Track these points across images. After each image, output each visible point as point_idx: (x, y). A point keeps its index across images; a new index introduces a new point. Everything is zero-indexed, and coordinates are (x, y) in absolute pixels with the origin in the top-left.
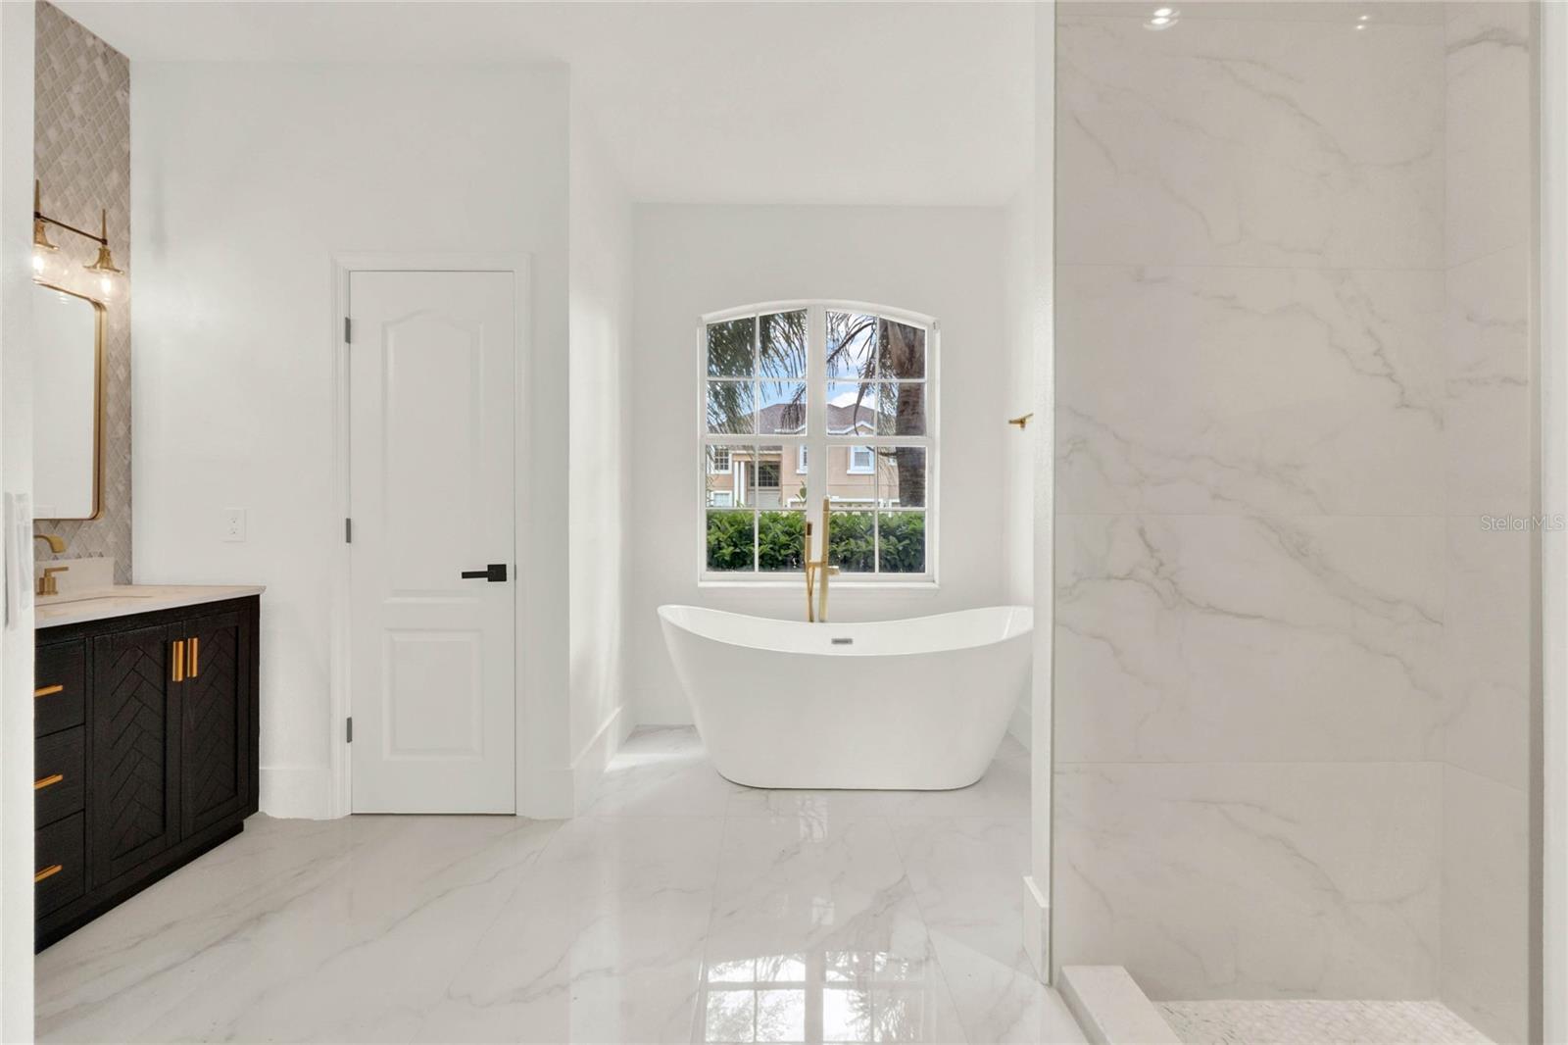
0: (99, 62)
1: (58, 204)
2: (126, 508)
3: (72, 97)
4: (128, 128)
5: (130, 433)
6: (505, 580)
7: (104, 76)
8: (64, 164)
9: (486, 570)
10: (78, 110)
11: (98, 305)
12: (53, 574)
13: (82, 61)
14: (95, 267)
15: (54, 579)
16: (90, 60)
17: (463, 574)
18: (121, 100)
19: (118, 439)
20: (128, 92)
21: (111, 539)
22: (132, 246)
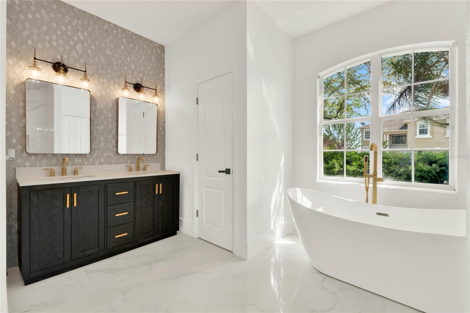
0: (158, 49)
1: (150, 83)
2: (164, 151)
3: (152, 59)
4: (164, 62)
5: (165, 134)
6: (230, 174)
7: (159, 52)
8: (151, 74)
9: (225, 170)
10: (154, 61)
11: (157, 105)
12: (146, 166)
13: (155, 50)
14: (154, 96)
15: (146, 167)
16: (156, 49)
17: (219, 171)
18: (163, 57)
19: (162, 136)
20: (164, 54)
21: (160, 159)
22: (165, 90)
